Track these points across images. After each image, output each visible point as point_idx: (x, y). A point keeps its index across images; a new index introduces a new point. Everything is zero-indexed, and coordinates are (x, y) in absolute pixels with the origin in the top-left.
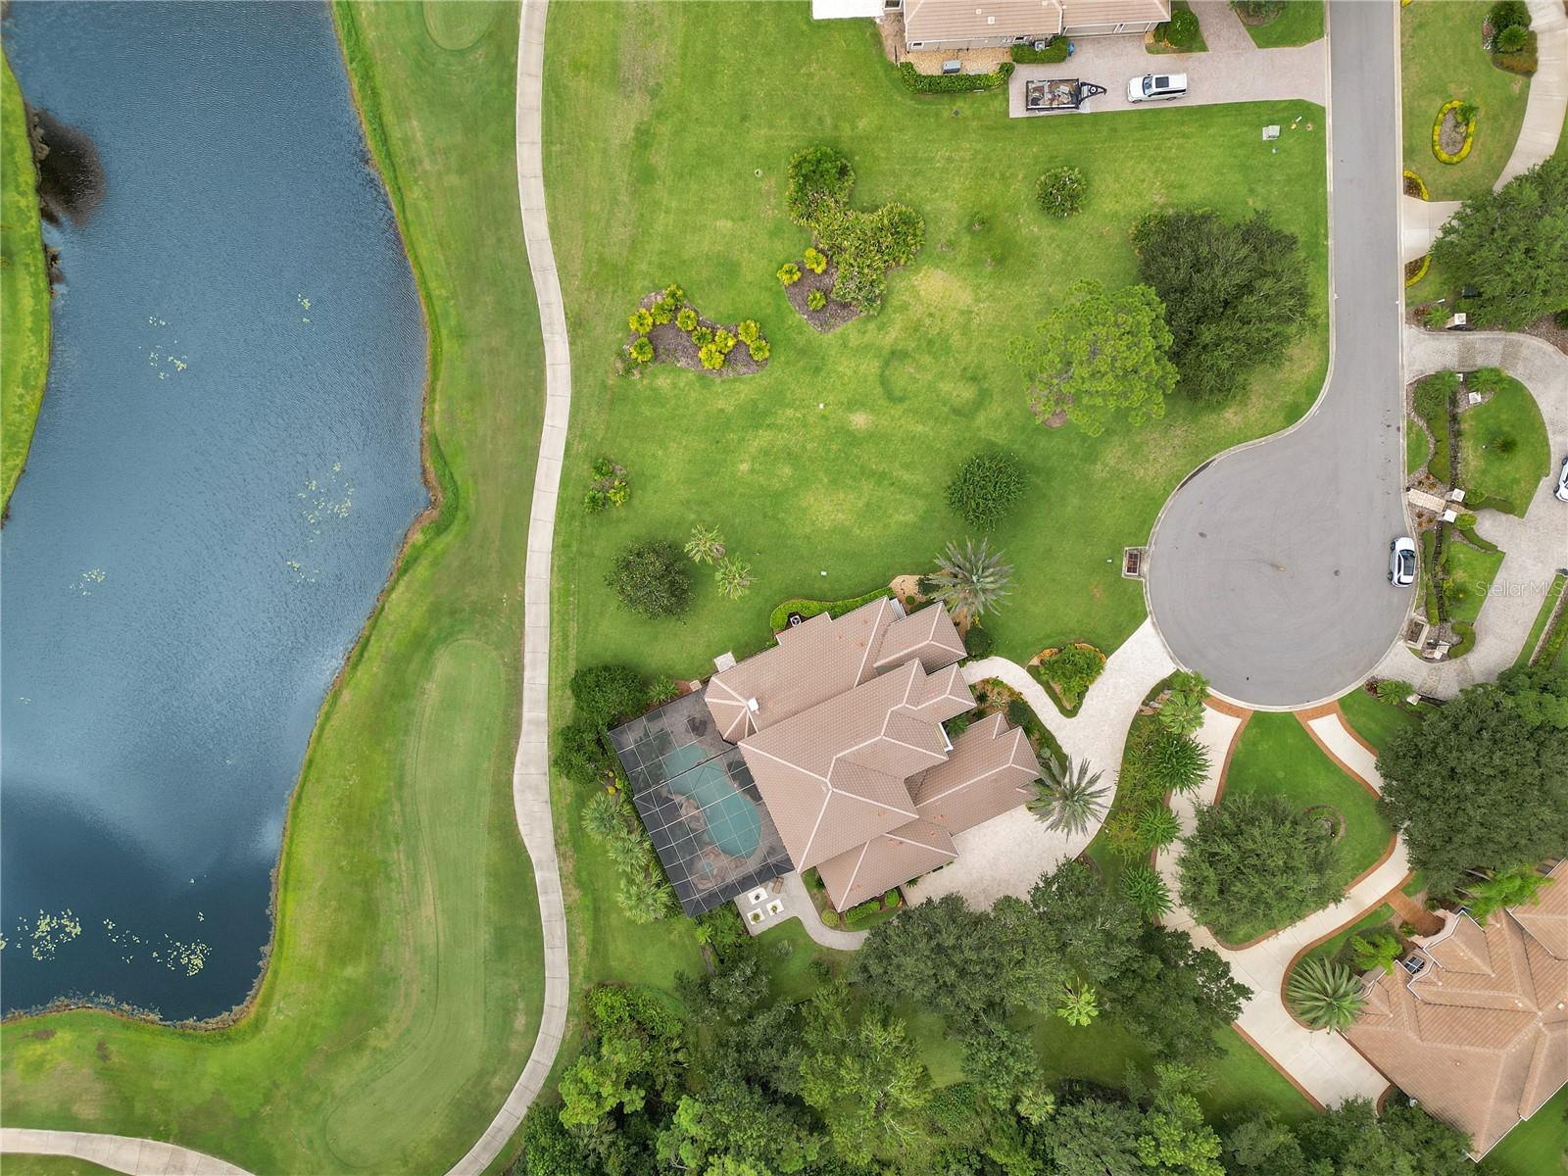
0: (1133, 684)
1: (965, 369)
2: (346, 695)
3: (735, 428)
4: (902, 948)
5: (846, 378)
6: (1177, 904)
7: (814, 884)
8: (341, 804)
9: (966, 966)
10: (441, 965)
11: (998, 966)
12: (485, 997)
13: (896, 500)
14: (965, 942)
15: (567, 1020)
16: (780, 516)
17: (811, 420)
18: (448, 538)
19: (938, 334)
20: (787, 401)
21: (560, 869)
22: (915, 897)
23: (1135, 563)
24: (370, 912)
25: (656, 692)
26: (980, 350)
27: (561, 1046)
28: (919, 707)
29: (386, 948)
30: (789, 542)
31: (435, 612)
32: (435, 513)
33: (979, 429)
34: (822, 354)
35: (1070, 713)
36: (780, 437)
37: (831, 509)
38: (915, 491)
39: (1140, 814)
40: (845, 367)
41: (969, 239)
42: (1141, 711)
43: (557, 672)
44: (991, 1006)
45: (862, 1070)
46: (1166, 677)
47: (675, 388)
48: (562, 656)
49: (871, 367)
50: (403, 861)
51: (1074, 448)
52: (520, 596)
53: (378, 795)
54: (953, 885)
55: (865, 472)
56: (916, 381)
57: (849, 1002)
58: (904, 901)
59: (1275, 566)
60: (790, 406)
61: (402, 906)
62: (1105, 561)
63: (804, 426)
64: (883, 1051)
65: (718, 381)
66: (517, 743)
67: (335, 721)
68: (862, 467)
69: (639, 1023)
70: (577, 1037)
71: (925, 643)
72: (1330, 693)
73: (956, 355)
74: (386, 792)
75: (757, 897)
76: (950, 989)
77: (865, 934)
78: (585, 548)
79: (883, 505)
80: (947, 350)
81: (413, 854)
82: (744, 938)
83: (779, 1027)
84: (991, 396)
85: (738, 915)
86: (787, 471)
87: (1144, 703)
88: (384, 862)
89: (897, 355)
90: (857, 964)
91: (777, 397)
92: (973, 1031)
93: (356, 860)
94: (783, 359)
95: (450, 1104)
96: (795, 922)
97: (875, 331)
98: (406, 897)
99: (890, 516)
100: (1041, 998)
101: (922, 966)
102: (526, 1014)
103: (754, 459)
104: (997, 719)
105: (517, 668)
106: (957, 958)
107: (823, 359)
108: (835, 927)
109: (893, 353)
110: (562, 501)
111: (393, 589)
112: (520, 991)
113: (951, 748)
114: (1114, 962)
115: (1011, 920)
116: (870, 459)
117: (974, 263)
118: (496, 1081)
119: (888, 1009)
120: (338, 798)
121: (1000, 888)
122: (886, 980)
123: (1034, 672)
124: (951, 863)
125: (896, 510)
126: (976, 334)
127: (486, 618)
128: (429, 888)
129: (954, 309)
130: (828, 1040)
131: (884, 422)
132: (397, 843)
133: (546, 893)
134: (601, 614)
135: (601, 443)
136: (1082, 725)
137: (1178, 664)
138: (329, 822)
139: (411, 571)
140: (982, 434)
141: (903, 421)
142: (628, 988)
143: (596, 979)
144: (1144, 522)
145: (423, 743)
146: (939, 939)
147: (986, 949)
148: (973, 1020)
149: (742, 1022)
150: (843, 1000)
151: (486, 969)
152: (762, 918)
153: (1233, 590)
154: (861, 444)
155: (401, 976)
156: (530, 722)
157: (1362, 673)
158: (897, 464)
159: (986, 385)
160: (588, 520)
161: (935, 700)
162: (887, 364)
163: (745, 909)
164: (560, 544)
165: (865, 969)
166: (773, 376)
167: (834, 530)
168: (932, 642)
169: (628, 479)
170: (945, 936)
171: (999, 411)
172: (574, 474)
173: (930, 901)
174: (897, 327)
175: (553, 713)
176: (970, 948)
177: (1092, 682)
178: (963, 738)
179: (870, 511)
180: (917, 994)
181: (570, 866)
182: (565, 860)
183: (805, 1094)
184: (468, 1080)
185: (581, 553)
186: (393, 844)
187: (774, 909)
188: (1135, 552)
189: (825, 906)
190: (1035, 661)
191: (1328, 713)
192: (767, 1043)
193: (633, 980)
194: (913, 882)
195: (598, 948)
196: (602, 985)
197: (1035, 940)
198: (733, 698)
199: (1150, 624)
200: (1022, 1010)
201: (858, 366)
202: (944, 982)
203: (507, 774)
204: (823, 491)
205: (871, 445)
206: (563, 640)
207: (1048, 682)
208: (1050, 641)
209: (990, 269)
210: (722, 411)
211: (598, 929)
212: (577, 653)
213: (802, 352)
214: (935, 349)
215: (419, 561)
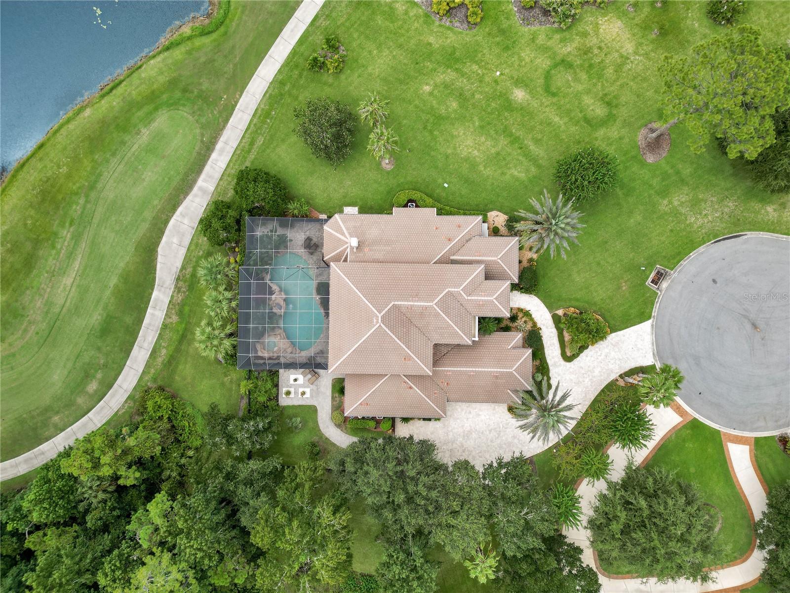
0: (620, 359)
1: (606, 95)
2: (88, 112)
3: (433, 60)
4: (375, 461)
5: (523, 62)
6: (583, 525)
7: (338, 388)
8: (47, 181)
9: (415, 496)
10: (58, 322)
11: (438, 508)
12: (77, 358)
13: (518, 160)
14: (423, 479)
15: (126, 402)
16: (435, 133)
17: (487, 79)
18: (206, 40)
19: (599, 63)
20: (477, 59)
21: (172, 297)
22: (403, 431)
23: (659, 279)
24: (29, 263)
25: (292, 207)
26: (622, 86)
27: (113, 417)
28: (469, 298)
29: (28, 292)
30: (432, 153)
31: (173, 83)
32: (207, 21)
33: (596, 139)
34: (515, 39)
35: (568, 359)
36: (460, 81)
37: (472, 145)
38: (534, 160)
39: (584, 450)
40: (527, 54)
41: (649, 10)
42: (617, 380)
43: (234, 164)
44: (419, 533)
45: (303, 536)
46: (644, 365)
47: (406, 14)
48: (244, 156)
49: (543, 62)
50: (68, 239)
51: (655, 182)
52: (235, 102)
53: (74, 188)
54: (433, 436)
55: (506, 132)
56: (570, 87)
57: (320, 481)
58: (394, 430)
59: (755, 326)
60: (477, 63)
61: (52, 269)
62: (640, 268)
63: (481, 81)
64: (325, 529)
65: (437, 23)
66: (185, 198)
67: (71, 126)
68: (505, 126)
69: (173, 426)
70: (127, 417)
71: (493, 259)
72: (752, 430)
73: (604, 82)
74: (79, 188)
75: (295, 380)
76: (396, 508)
77: (355, 439)
78: (294, 92)
79: (508, 159)
80: (600, 76)
81: (77, 238)
82: (273, 403)
83: (264, 475)
84: (615, 120)
85: (277, 386)
86: (454, 105)
87: (621, 376)
88: (56, 234)
89: (565, 63)
90: (339, 457)
91: (472, 54)
92: (398, 547)
93: (38, 224)
94: (487, 30)
95: (16, 418)
96: (313, 410)
97: (558, 41)
98: (58, 264)
99: (510, 168)
100: (458, 547)
101: (382, 481)
102: (100, 383)
103: (436, 86)
104: (517, 337)
105: (208, 148)
106: (411, 488)
107: (514, 42)
108: (338, 426)
109: (563, 61)
110: (294, 53)
111: (154, 57)
112: (104, 366)
113: (477, 339)
114: (523, 546)
115: (462, 479)
116: (513, 124)
117: (645, 27)
118: (56, 419)
119: (345, 501)
120: (46, 177)
121: (464, 454)
122: (354, 478)
123: (556, 320)
124: (439, 419)
125: (515, 167)
126: (624, 75)
127: (205, 105)
128: (76, 265)
129: (617, 51)
130: (291, 501)
131: (535, 104)
132: (71, 225)
133: (154, 308)
134: (283, 140)
135: (338, 27)
136: (571, 370)
137: (656, 361)
138: (33, 190)
139: (171, 51)
140: (597, 144)
141: (547, 109)
142: (178, 399)
143: (160, 383)
144: (679, 254)
145: (121, 166)
146: (405, 467)
147: (436, 492)
148: (402, 539)
149: (239, 459)
150: (316, 478)
151: (88, 339)
152: (292, 395)
153: (718, 328)
154: (512, 111)
155: (28, 315)
156: (201, 189)
157: (779, 427)
158: (530, 136)
159: (615, 112)
160: (305, 73)
161: (483, 298)
162: (556, 66)
163: (284, 384)
164: (279, 80)
165: (342, 463)
166: (475, 38)
167: (466, 159)
168: (499, 260)
169: (346, 59)
170: (410, 467)
171: (615, 134)
172: (311, 38)
173: (411, 437)
174: (574, 45)
175: (219, 190)
176: (424, 484)
177: (593, 344)
178: (487, 338)
179: (497, 159)
180: (369, 499)
181: (180, 298)
182: (179, 292)
183: (253, 532)
184: (37, 408)
185: (290, 95)
186: (67, 224)
187: (303, 393)
188: (663, 271)
189: (338, 408)
190: (560, 312)
191: (744, 443)
192: (249, 483)
193: (185, 395)
194: (406, 420)
195: (171, 362)
196: (161, 389)
197: (474, 502)
198: (343, 234)
199: (650, 325)
200: (440, 547)
201: (535, 58)
202: (393, 501)
203: (167, 215)
204: (472, 130)
205: (519, 115)
206: (249, 145)
207: (563, 330)
208: (577, 304)
209: (654, 36)
210: (430, 44)
211: (178, 350)
212: (255, 159)
213: (502, 32)
214: (592, 72)
215: (180, 46)
